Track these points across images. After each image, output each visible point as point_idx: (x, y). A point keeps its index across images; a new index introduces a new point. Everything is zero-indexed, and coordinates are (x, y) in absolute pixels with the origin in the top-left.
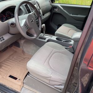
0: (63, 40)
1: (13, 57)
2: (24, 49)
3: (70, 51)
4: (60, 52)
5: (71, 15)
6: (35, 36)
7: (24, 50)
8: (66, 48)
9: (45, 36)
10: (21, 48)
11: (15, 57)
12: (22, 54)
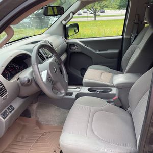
0: (99, 91)
1: (23, 137)
2: (38, 119)
3: (115, 105)
4: (102, 110)
5: (98, 52)
6: (63, 93)
7: (40, 120)
8: (108, 102)
9: (69, 90)
10: (33, 117)
11: (26, 136)
12: (38, 128)
